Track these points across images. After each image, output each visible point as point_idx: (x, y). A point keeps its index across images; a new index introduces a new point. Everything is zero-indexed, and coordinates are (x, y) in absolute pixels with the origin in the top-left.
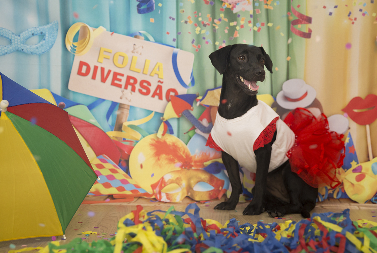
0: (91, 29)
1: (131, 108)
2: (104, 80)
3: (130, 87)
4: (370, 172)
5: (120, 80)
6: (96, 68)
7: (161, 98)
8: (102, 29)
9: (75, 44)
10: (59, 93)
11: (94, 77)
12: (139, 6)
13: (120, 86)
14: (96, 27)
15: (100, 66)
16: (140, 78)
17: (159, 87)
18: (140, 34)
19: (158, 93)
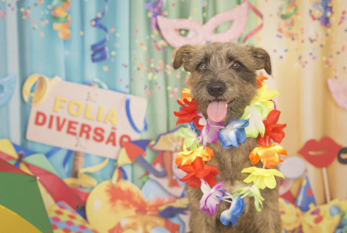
0: (47, 79)
1: (86, 155)
2: (59, 128)
3: (84, 135)
5: (75, 128)
6: (52, 117)
7: (114, 144)
8: (57, 79)
9: (33, 95)
10: (18, 142)
11: (50, 126)
12: (93, 55)
13: (74, 134)
14: (52, 77)
15: (55, 115)
16: (94, 125)
17: (113, 134)
18: (94, 82)
19: (112, 139)
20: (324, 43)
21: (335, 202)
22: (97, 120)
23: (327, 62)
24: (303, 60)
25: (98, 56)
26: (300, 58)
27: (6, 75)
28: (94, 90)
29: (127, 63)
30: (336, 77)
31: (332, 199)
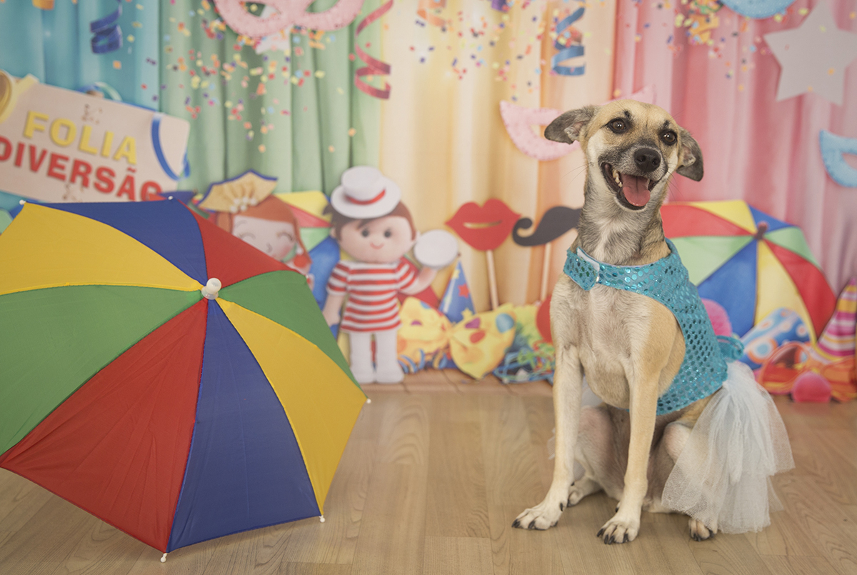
0: (12, 79)
2: (35, 167)
3: (79, 180)
4: (493, 328)
5: (62, 168)
6: (21, 147)
7: (132, 197)
8: (31, 80)
11: (18, 163)
12: (94, 41)
13: (62, 177)
14: (21, 76)
15: (27, 143)
16: (96, 163)
17: (129, 180)
18: (97, 88)
19: (128, 189)
22: (102, 155)
24: (460, 66)
25: (103, 42)
26: (455, 63)
28: (97, 101)
29: (155, 56)
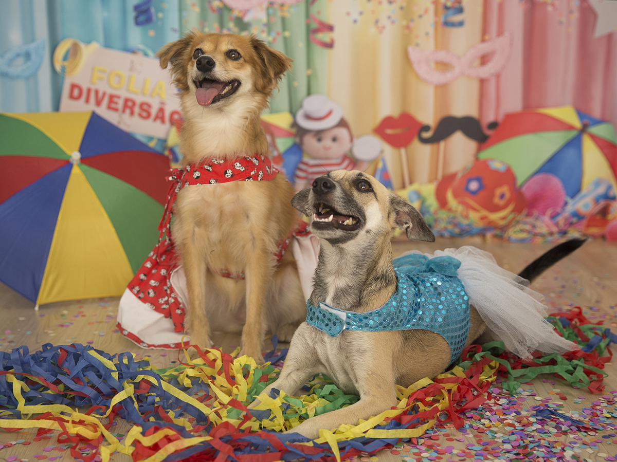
0: (82, 45)
2: (98, 103)
3: (128, 111)
5: (116, 103)
6: (89, 91)
7: (163, 121)
8: (95, 46)
9: (66, 64)
11: (87, 101)
12: (136, 18)
13: (116, 110)
14: (88, 42)
15: (93, 88)
16: (139, 99)
17: (161, 110)
18: (139, 50)
19: (160, 116)
20: (404, 4)
21: (415, 187)
22: (143, 94)
23: (408, 27)
24: (380, 24)
25: (142, 18)
26: (377, 22)
27: (33, 40)
28: (138, 59)
29: (176, 26)
30: (417, 45)
31: (411, 183)
